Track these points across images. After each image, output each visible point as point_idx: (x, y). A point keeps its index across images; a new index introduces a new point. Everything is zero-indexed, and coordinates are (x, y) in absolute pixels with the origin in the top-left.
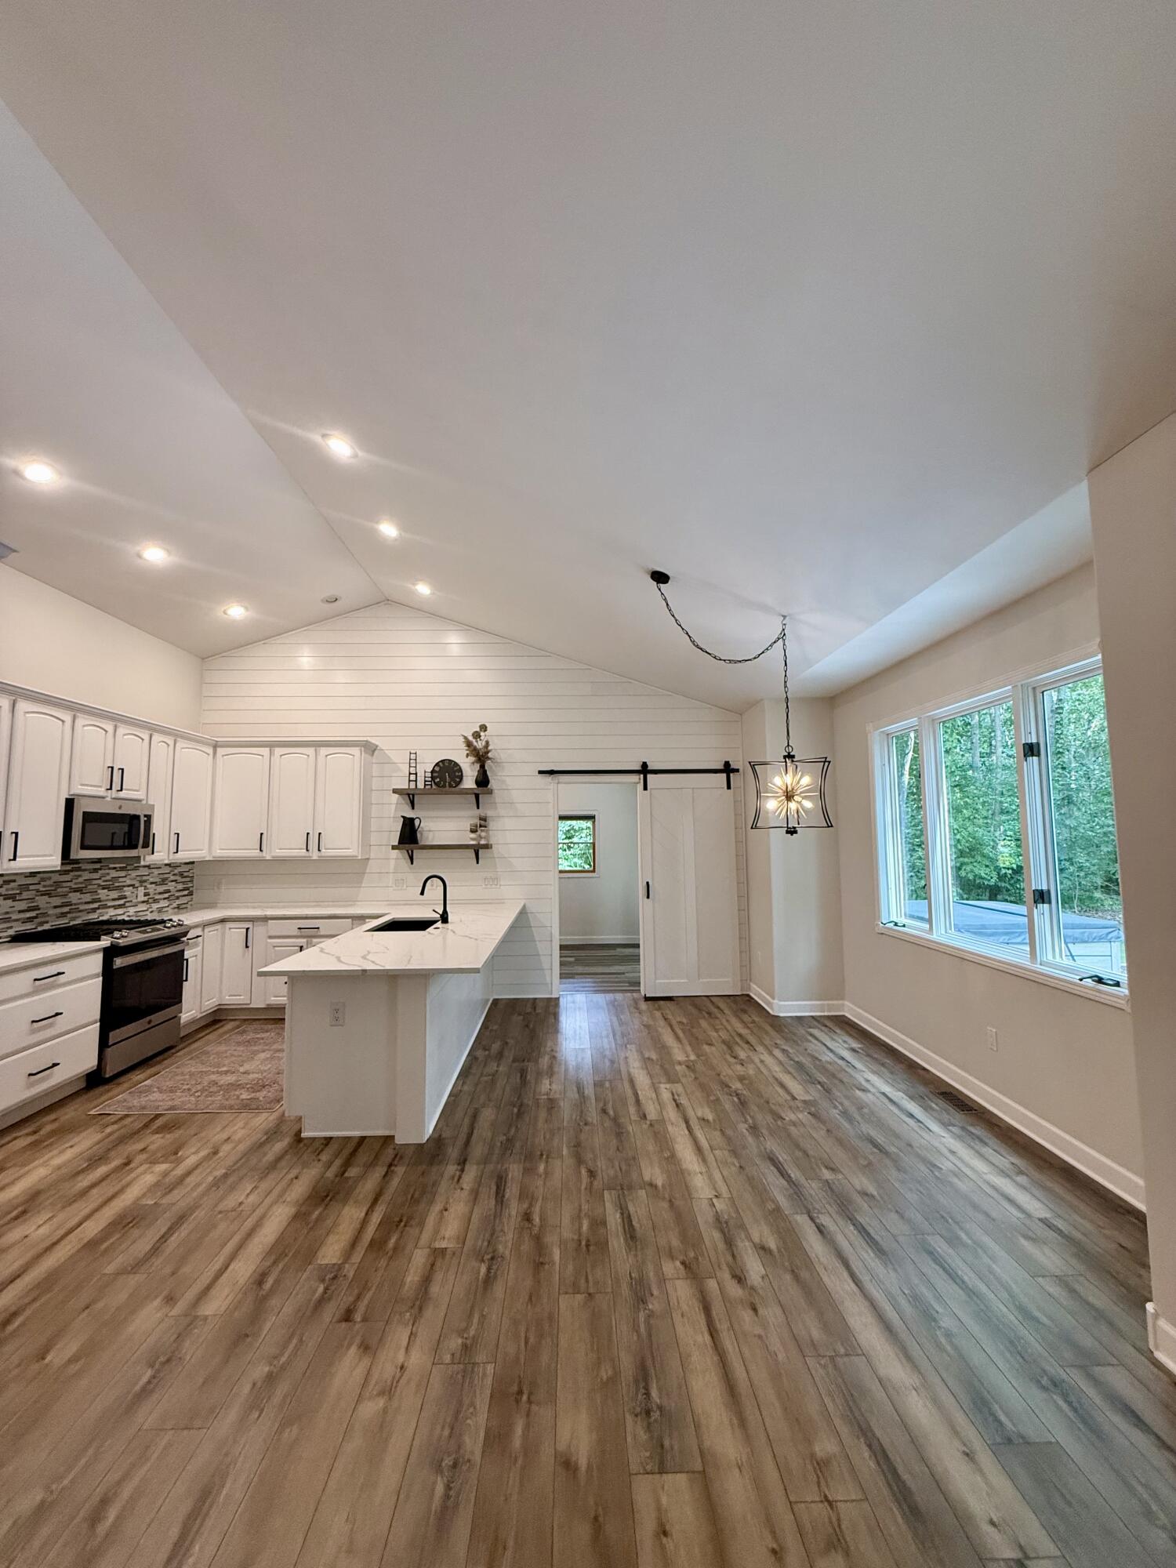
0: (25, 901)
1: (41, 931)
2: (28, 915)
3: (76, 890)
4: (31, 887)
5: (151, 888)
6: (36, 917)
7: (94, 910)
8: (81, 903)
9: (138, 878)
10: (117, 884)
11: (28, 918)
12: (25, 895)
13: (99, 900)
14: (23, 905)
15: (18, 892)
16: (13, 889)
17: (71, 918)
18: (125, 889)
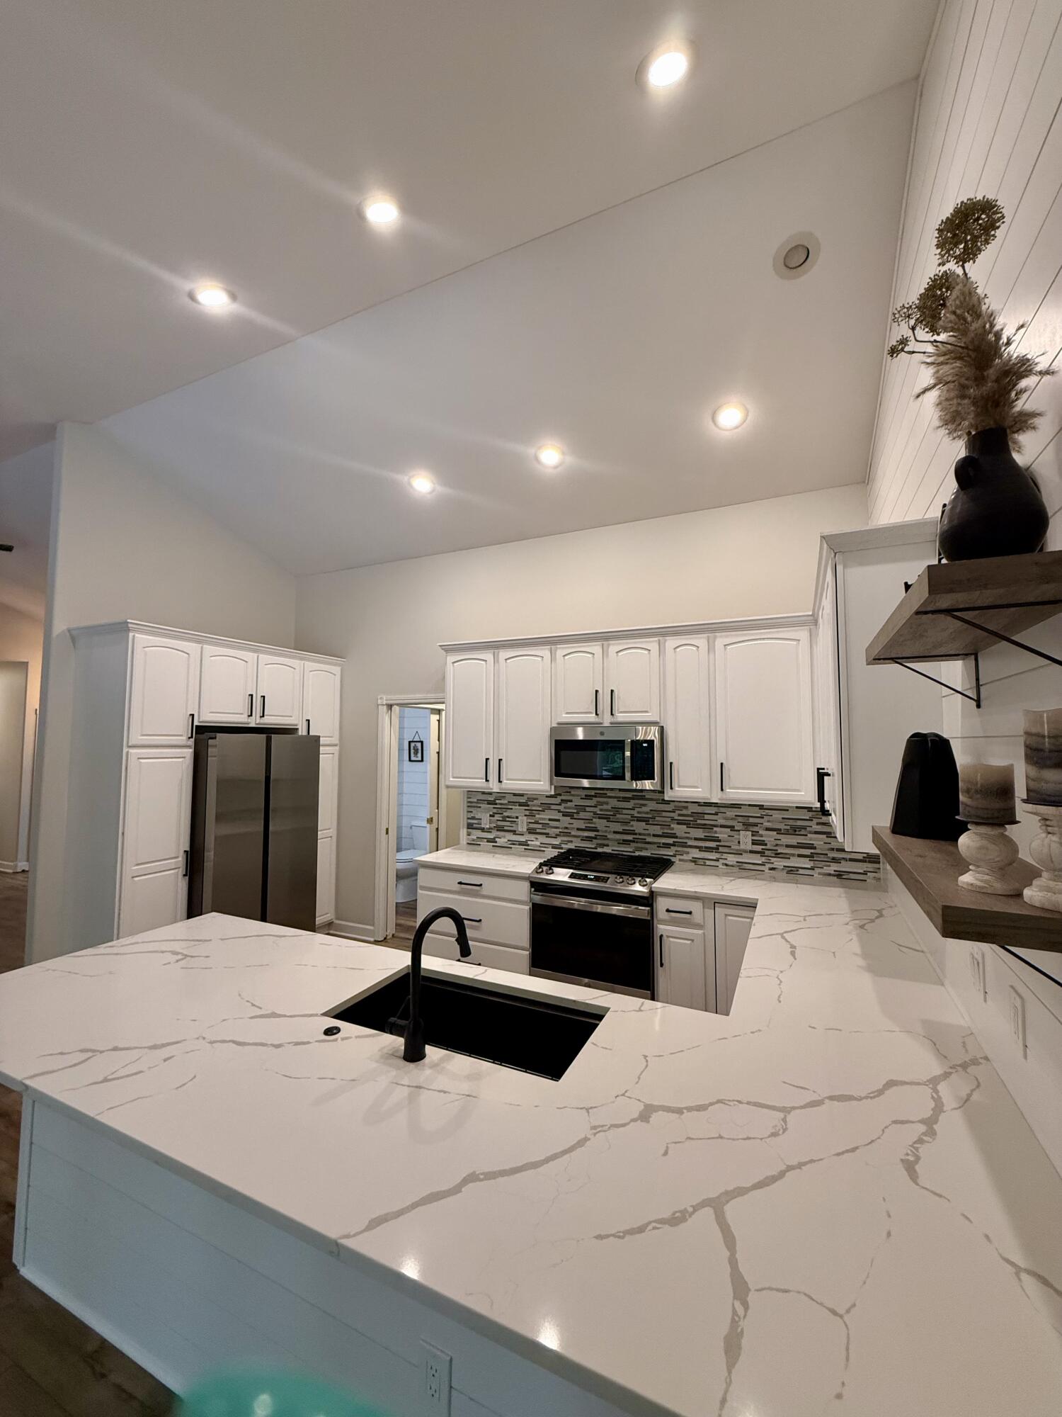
0: (583, 821)
1: (600, 853)
2: (586, 834)
3: (639, 820)
4: (588, 809)
5: (770, 837)
6: (595, 838)
7: (667, 846)
8: (649, 835)
9: (740, 819)
10: (699, 822)
11: (587, 837)
12: (582, 815)
13: (674, 836)
14: (582, 825)
15: (575, 811)
16: (569, 808)
17: (636, 847)
18: (715, 829)
